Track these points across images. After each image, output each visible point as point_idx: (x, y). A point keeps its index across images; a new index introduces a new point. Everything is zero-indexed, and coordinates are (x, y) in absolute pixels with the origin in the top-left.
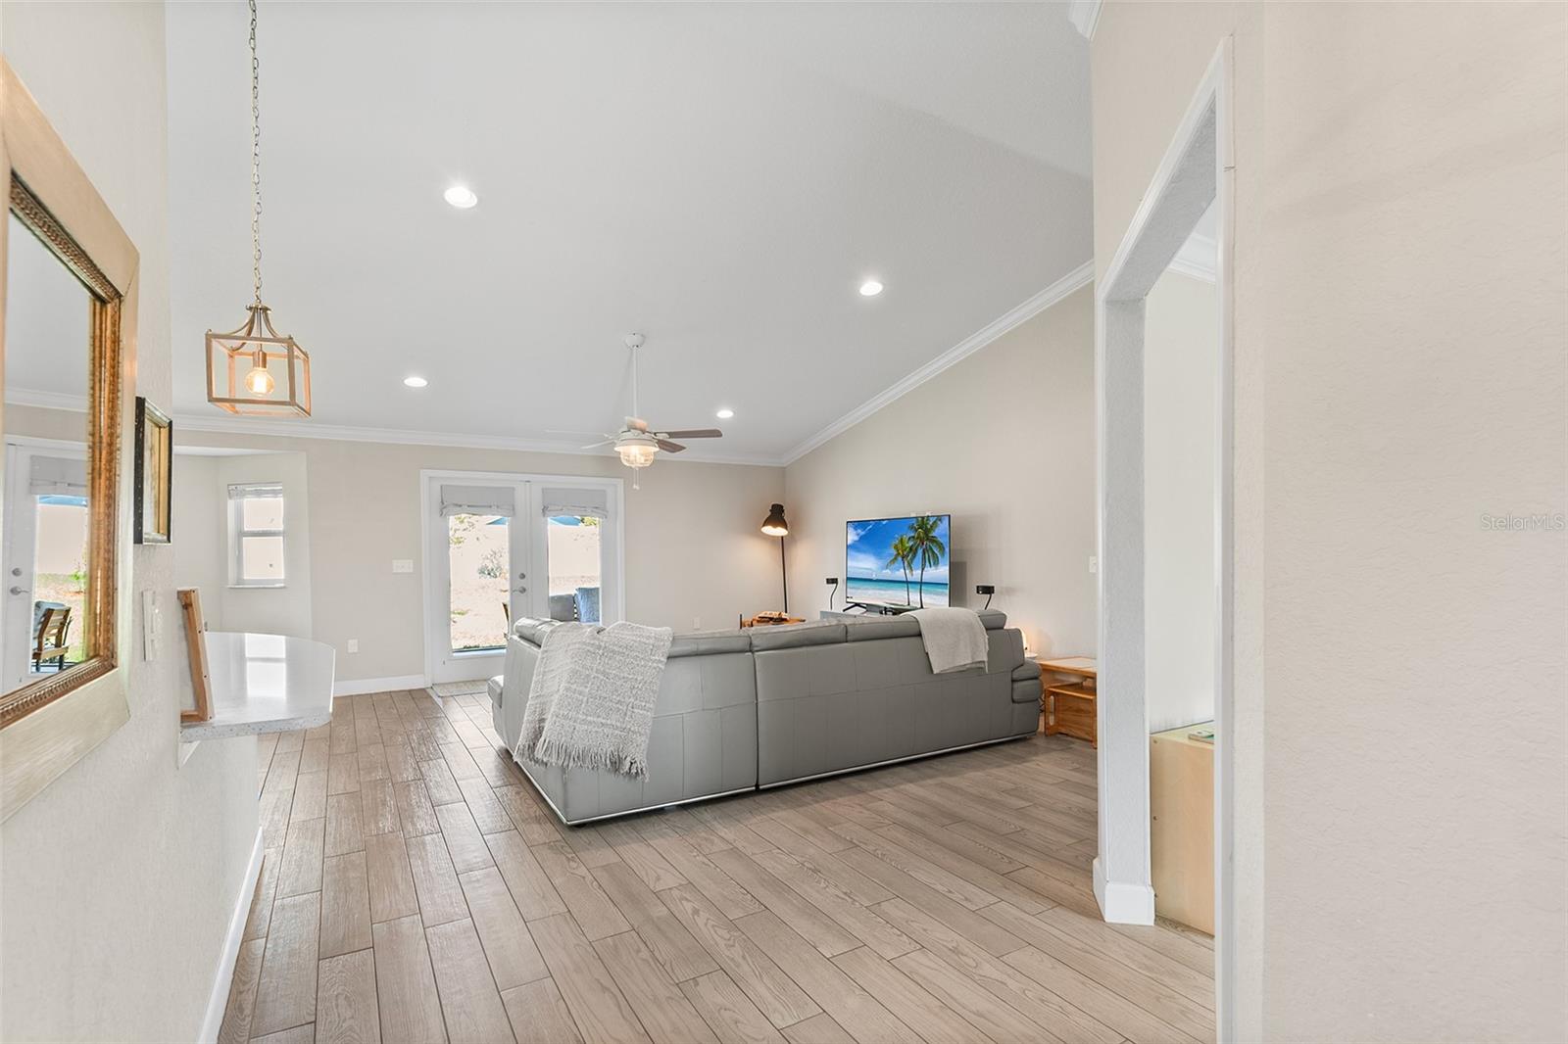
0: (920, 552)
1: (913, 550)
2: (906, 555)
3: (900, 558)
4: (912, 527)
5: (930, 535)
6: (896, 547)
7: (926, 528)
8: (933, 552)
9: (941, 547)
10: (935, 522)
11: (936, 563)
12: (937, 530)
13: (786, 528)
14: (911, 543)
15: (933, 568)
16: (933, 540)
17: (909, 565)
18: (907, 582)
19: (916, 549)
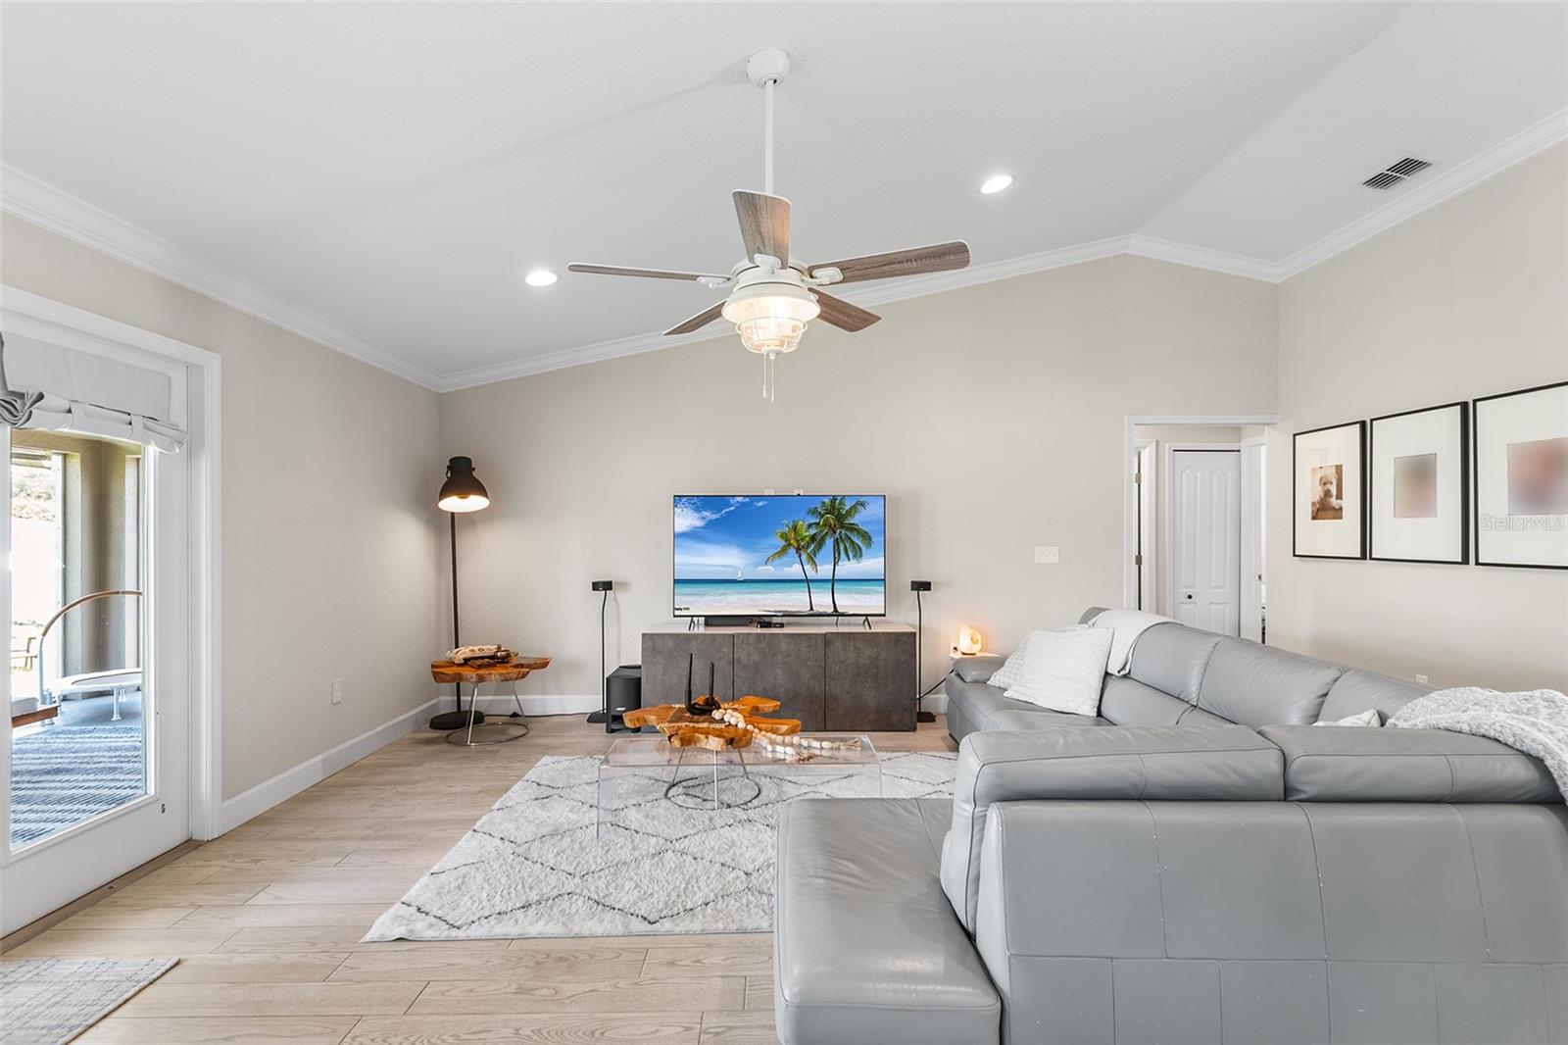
0: (829, 542)
1: (817, 541)
2: (805, 546)
3: (792, 551)
4: (814, 512)
5: (847, 522)
6: (784, 536)
7: (839, 513)
8: (852, 542)
9: (866, 537)
10: (854, 507)
11: (858, 553)
12: (857, 516)
13: (487, 497)
14: (813, 531)
15: (852, 561)
16: (852, 528)
17: (811, 559)
18: (807, 581)
19: (823, 540)
